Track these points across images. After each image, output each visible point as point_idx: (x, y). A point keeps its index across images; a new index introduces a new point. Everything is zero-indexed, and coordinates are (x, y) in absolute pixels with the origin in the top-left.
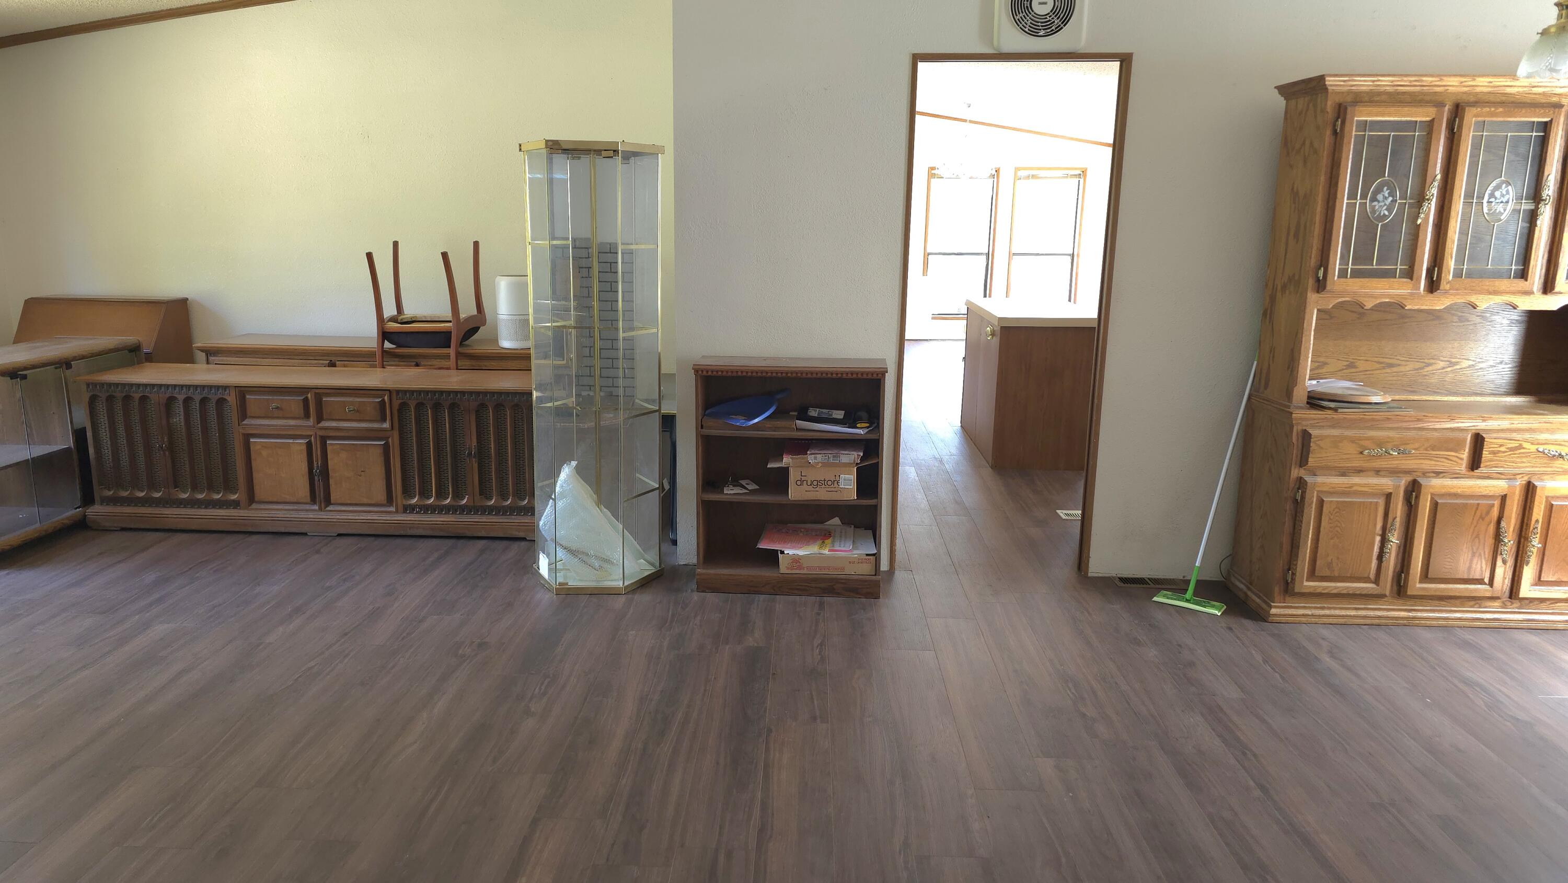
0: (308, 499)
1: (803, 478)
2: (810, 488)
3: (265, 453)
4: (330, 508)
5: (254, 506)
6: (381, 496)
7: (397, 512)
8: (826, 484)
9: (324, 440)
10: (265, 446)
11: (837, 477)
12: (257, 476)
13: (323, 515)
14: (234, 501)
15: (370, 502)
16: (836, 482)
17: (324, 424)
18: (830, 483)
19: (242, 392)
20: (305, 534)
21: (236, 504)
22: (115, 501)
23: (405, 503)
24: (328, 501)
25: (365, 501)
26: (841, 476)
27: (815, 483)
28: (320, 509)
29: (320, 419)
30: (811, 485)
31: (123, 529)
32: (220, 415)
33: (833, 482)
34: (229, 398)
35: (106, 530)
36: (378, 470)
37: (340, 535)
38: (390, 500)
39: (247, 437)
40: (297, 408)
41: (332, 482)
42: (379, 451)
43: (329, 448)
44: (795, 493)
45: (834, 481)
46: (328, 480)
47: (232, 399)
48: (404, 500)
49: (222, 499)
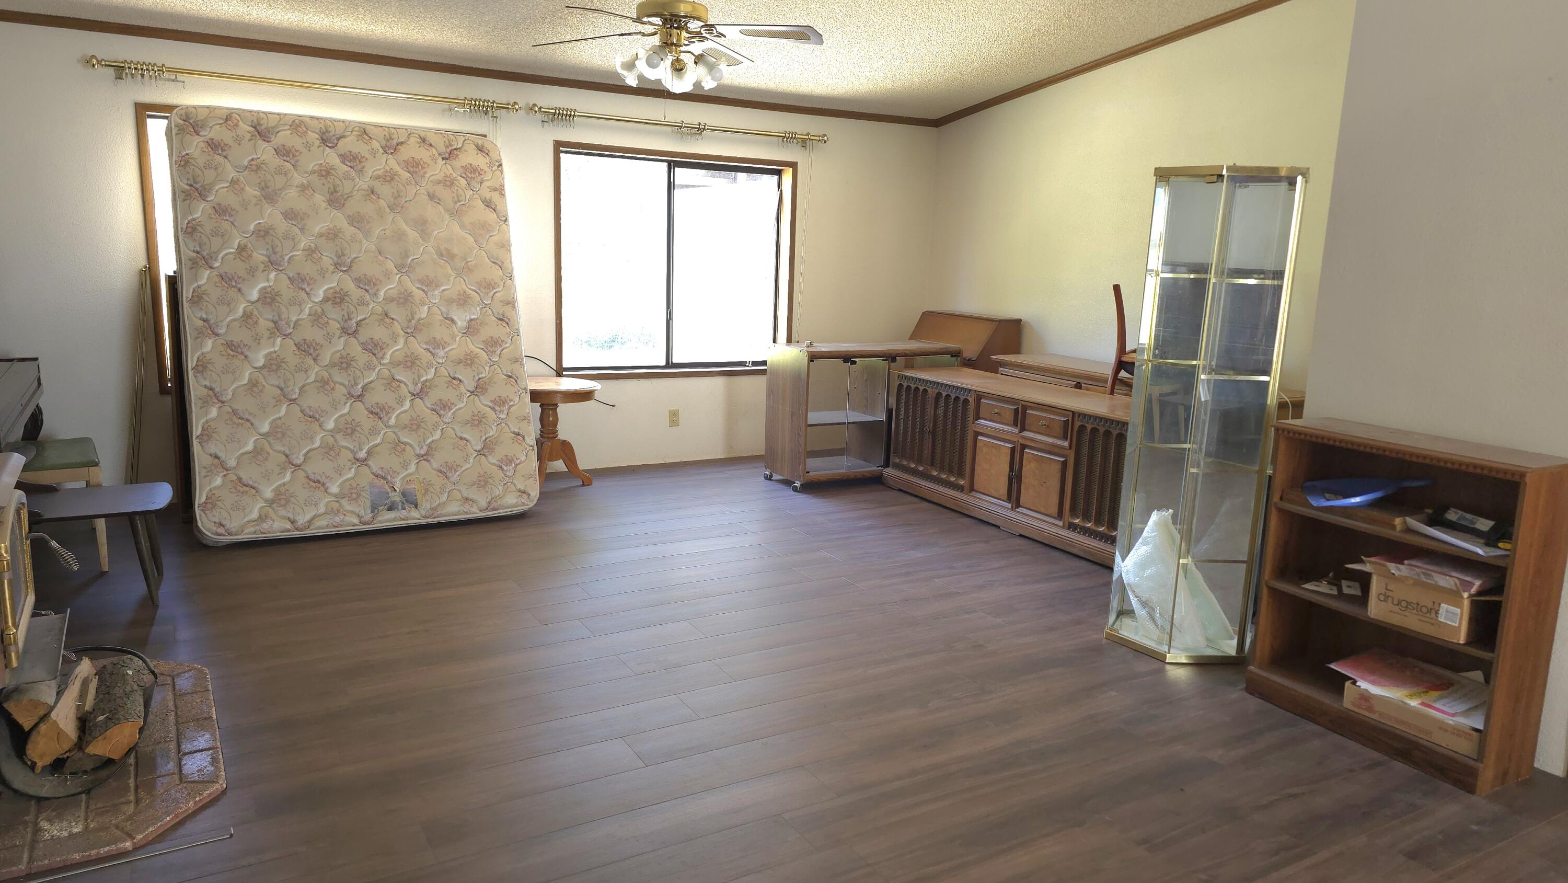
0: (1005, 497)
1: (1389, 593)
2: (1397, 609)
3: (985, 450)
4: (1020, 510)
5: (973, 493)
6: (1054, 510)
7: (1063, 527)
8: (1419, 610)
9: (1024, 447)
10: (986, 444)
11: (1436, 605)
12: (977, 469)
13: (1012, 514)
14: (961, 485)
15: (1045, 512)
16: (1433, 612)
17: (1026, 434)
18: (1424, 610)
19: (979, 396)
20: (999, 527)
21: (961, 489)
22: (898, 467)
23: (1071, 520)
24: (1017, 504)
25: (1043, 510)
26: (1442, 605)
27: (1404, 604)
28: (1012, 509)
29: (1023, 429)
30: (1398, 605)
31: (900, 490)
32: (965, 413)
33: (1429, 611)
34: (970, 399)
35: (891, 488)
36: (1055, 484)
37: (1021, 536)
38: (1060, 515)
39: (977, 434)
40: (1010, 416)
41: (1023, 486)
42: (1059, 467)
43: (1025, 456)
44: (1376, 609)
45: (1431, 609)
46: (1021, 484)
47: (971, 399)
48: (1070, 518)
49: (955, 482)
